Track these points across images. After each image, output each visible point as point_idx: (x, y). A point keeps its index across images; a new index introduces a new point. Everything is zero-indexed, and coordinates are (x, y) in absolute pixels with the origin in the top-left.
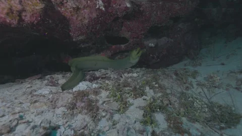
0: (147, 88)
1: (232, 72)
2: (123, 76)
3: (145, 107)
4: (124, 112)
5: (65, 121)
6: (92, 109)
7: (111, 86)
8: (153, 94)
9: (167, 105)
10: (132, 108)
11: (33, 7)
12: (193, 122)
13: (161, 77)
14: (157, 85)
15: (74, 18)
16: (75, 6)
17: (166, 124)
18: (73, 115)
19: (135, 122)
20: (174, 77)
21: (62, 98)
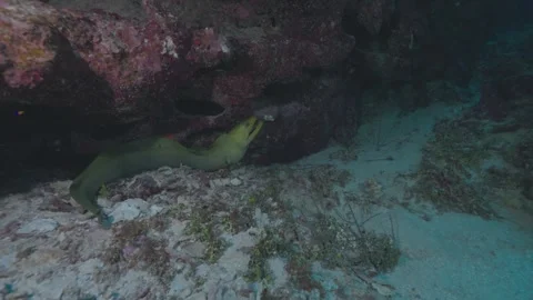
0: (258, 211)
1: (400, 175)
2: (211, 184)
3: (252, 249)
4: (215, 260)
5: (103, 285)
6: (155, 257)
7: (190, 210)
8: (267, 222)
9: (292, 241)
10: (229, 251)
11: (29, 58)
12: (332, 268)
13: (285, 186)
14: (275, 204)
15: (115, 73)
16: (117, 51)
17: (286, 276)
18: (117, 273)
19: (235, 277)
20: (309, 183)
21: (90, 240)
